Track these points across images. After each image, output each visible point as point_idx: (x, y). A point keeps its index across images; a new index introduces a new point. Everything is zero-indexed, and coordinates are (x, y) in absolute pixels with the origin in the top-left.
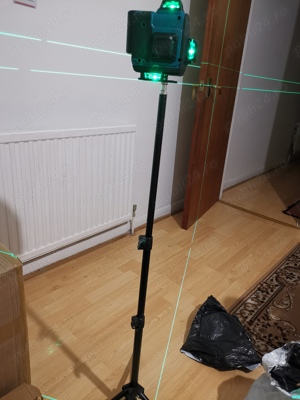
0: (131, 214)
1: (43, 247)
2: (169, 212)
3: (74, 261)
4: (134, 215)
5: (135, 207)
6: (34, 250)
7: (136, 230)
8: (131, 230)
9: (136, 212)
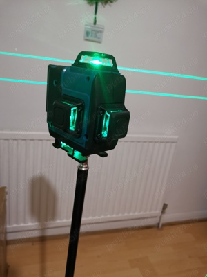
7: (164, 225)
8: (159, 224)
9: (167, 210)
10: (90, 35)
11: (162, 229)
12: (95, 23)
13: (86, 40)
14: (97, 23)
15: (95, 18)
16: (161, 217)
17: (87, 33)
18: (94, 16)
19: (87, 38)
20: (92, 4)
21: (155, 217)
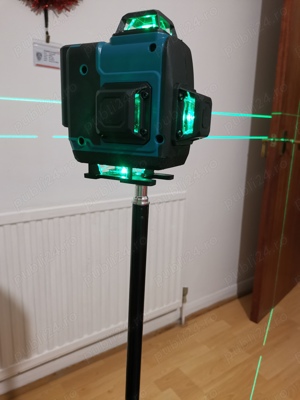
0: (179, 300)
1: (57, 348)
2: (235, 293)
3: (101, 362)
4: (184, 301)
5: (185, 291)
6: (46, 352)
7: (188, 319)
8: (181, 319)
9: (188, 297)
10: (43, 57)
11: (186, 325)
12: (48, 40)
13: (38, 65)
14: (51, 40)
15: (47, 33)
16: (181, 309)
17: (39, 56)
18: (44, 30)
19: (39, 63)
20: (39, 12)
21: (175, 310)
